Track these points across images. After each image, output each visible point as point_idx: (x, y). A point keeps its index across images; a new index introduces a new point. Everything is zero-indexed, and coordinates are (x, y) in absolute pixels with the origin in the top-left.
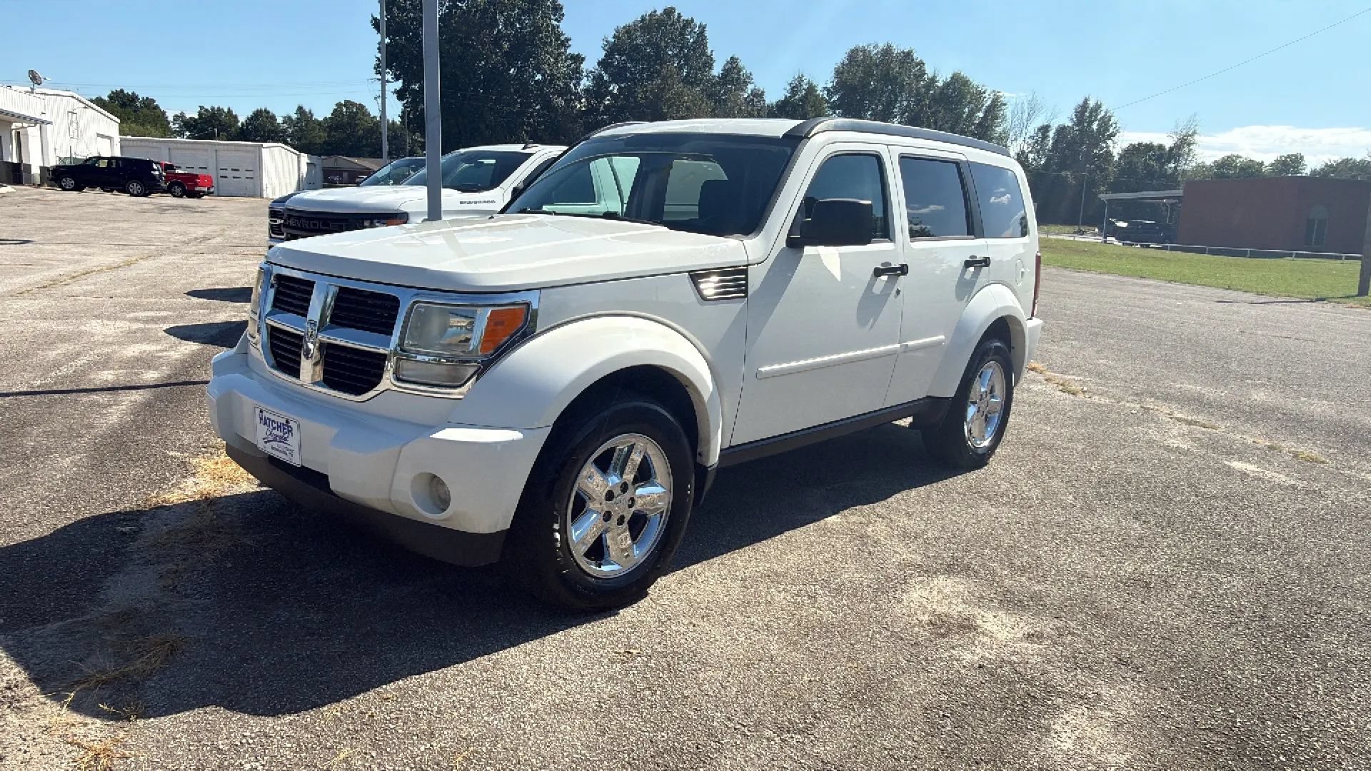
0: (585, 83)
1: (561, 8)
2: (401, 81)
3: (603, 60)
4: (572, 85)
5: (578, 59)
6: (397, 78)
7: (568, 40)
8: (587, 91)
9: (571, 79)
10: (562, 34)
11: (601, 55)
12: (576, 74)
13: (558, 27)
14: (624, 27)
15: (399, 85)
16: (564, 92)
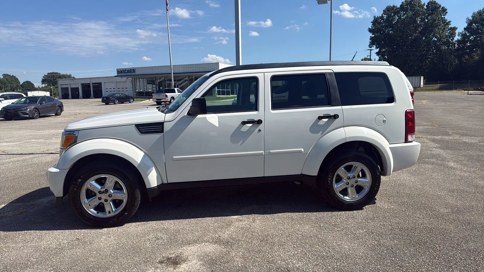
0: (457, 38)
1: (446, 10)
2: (378, 49)
3: (467, 27)
4: (450, 40)
5: (454, 29)
6: (377, 48)
7: (450, 22)
8: (458, 41)
9: (450, 37)
10: (446, 20)
11: (466, 25)
12: (453, 34)
13: (444, 18)
14: (477, 12)
15: (378, 50)
16: (447, 43)
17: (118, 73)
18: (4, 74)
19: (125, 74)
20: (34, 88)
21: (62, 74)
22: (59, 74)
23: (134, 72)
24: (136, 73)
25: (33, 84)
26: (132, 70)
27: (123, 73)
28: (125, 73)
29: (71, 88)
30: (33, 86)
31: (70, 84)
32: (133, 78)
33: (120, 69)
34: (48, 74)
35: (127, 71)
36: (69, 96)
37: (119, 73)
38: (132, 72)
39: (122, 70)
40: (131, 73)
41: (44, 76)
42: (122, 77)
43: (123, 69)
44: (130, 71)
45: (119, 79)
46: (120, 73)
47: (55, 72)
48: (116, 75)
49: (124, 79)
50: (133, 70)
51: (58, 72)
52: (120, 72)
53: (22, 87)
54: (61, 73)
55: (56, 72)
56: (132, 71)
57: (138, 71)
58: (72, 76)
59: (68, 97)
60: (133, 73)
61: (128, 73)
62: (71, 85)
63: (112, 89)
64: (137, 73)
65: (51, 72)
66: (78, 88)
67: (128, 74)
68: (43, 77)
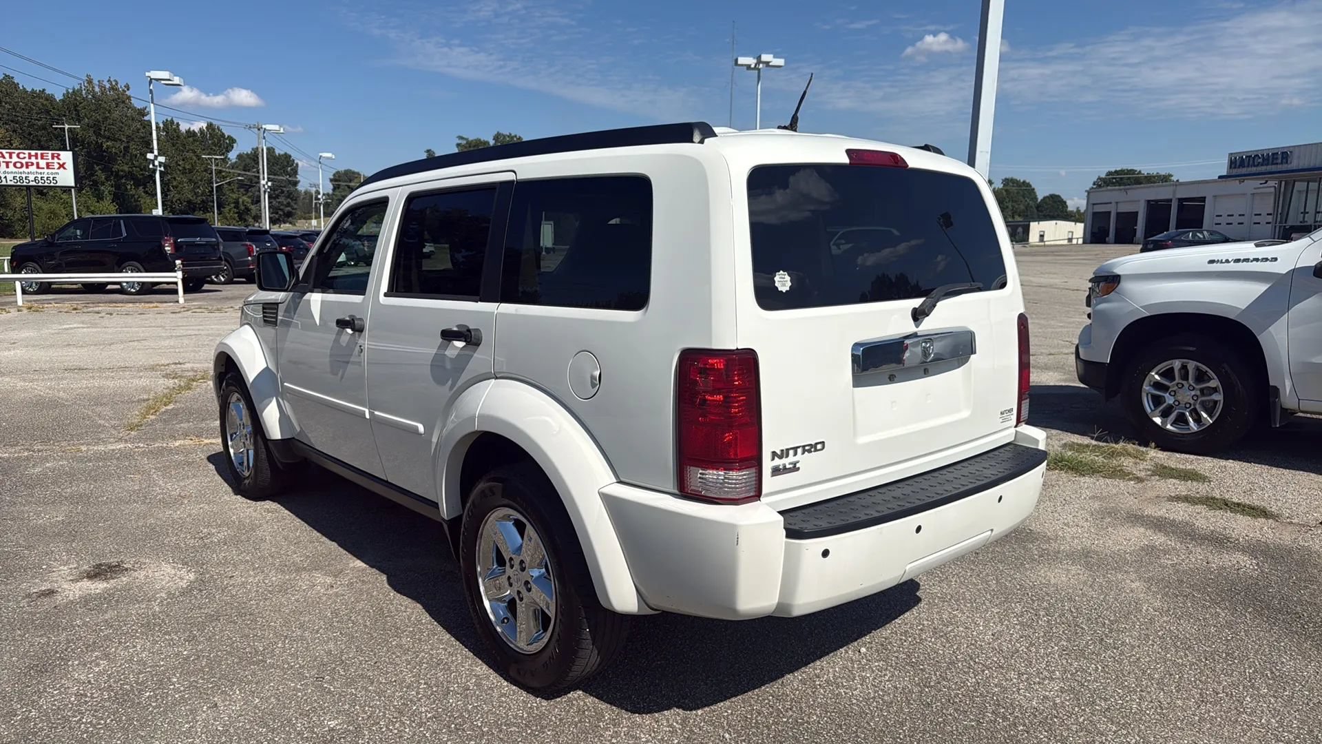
17: (1231, 167)
18: (1006, 179)
19: (1254, 170)
20: (1066, 212)
21: (1146, 174)
22: (1138, 174)
23: (1284, 161)
24: (1289, 166)
25: (1065, 202)
26: (1280, 157)
27: (1246, 164)
28: (1255, 166)
29: (1118, 214)
30: (1063, 207)
31: (1117, 203)
32: (1283, 183)
33: (1241, 155)
34: (1110, 173)
35: (1260, 160)
36: (1108, 236)
37: (1235, 168)
38: (1280, 161)
39: (1247, 157)
40: (1273, 164)
41: (1095, 180)
42: (1244, 180)
43: (1249, 154)
44: (1271, 158)
45: (1234, 185)
46: (1239, 167)
47: (1127, 170)
48: (1225, 174)
49: (1251, 185)
50: (1283, 155)
51: (1135, 168)
52: (1238, 163)
53: (1038, 210)
54: (1143, 172)
55: (1129, 168)
56: (1277, 159)
57: (1299, 157)
58: (1172, 178)
59: (1105, 240)
60: (1281, 166)
61: (1262, 165)
62: (1119, 204)
63: (1236, 216)
64: (1295, 164)
65: (1118, 169)
66: (1137, 213)
67: (1263, 169)
68: (1094, 184)
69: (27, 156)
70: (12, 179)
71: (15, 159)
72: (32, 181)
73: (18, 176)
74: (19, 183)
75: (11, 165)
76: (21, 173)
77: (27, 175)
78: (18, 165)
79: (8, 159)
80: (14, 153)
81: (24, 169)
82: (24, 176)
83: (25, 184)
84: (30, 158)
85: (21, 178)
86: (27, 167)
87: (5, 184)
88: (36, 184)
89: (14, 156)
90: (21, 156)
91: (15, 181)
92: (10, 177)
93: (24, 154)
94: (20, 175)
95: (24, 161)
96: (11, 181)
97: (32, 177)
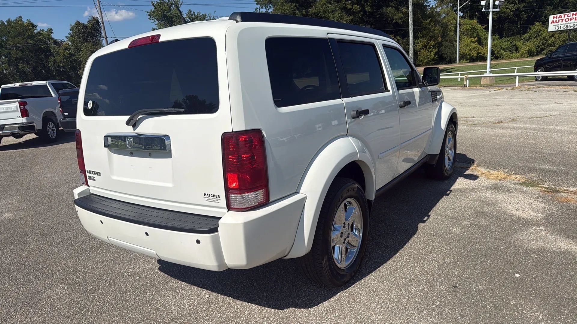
69: (571, 15)
70: (563, 27)
71: (566, 17)
72: (572, 27)
73: (566, 25)
74: (566, 29)
75: (564, 21)
76: (567, 24)
77: (570, 24)
78: (567, 20)
79: (563, 18)
80: (566, 14)
81: (569, 22)
82: (568, 25)
83: (568, 28)
84: (573, 16)
85: (567, 26)
86: (571, 20)
87: (560, 30)
88: (573, 28)
89: (566, 16)
90: (569, 15)
91: (564, 28)
92: (562, 26)
93: (571, 14)
94: (567, 25)
95: (569, 18)
96: (562, 28)
97: (572, 25)
